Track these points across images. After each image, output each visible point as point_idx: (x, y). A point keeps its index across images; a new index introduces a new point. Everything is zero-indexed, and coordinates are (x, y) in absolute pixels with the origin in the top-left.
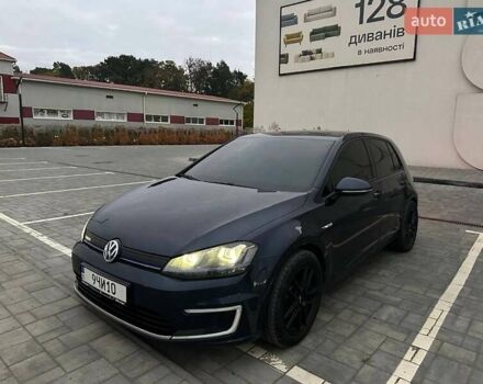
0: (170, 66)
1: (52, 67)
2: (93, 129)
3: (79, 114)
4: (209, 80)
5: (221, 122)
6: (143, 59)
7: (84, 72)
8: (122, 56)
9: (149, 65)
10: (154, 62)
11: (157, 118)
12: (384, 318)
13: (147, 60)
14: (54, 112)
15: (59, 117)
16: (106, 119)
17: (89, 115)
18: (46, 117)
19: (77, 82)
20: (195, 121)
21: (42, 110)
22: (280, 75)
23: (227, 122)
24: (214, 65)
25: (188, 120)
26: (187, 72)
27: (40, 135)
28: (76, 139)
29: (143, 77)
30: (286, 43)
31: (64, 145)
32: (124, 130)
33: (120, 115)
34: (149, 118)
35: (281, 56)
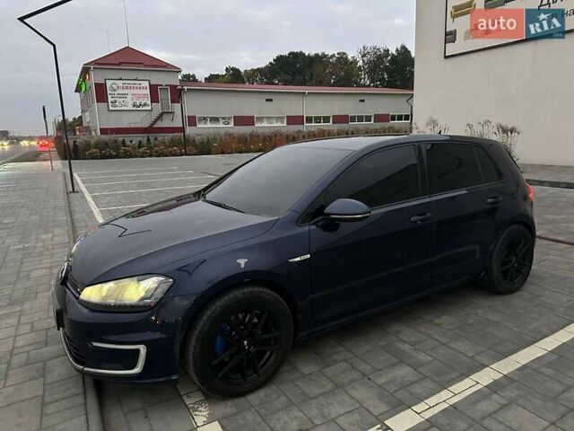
0: (342, 58)
1: (224, 73)
2: (251, 135)
3: (240, 121)
4: (386, 69)
5: (393, 118)
6: (313, 53)
7: (253, 75)
8: (290, 54)
9: (319, 60)
10: (324, 56)
11: (318, 119)
12: (382, 380)
13: (317, 55)
14: (215, 120)
15: (221, 125)
16: (265, 124)
17: (249, 121)
18: (209, 125)
19: (247, 87)
20: (360, 119)
21: (205, 118)
22: (446, 57)
23: (400, 118)
24: (393, 51)
25: (353, 119)
26: (360, 63)
27: (202, 143)
28: (234, 146)
29: (312, 74)
30: (454, 17)
31: (223, 153)
32: (281, 134)
33: (279, 119)
34: (309, 120)
35: (446, 34)
